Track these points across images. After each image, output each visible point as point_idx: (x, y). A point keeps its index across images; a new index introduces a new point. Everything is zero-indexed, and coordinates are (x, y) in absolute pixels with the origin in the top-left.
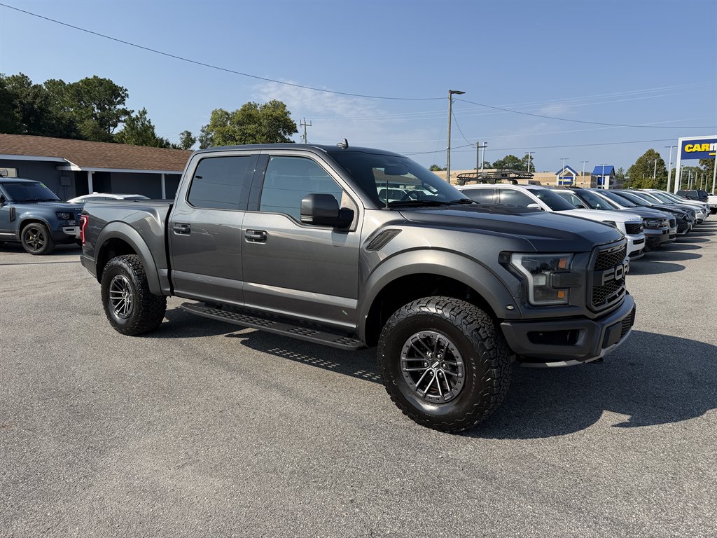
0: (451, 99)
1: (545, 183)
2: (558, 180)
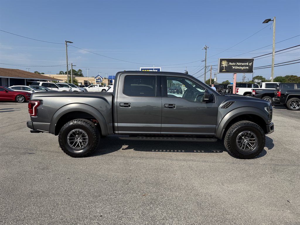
0: (66, 44)
1: (91, 82)
2: (96, 81)
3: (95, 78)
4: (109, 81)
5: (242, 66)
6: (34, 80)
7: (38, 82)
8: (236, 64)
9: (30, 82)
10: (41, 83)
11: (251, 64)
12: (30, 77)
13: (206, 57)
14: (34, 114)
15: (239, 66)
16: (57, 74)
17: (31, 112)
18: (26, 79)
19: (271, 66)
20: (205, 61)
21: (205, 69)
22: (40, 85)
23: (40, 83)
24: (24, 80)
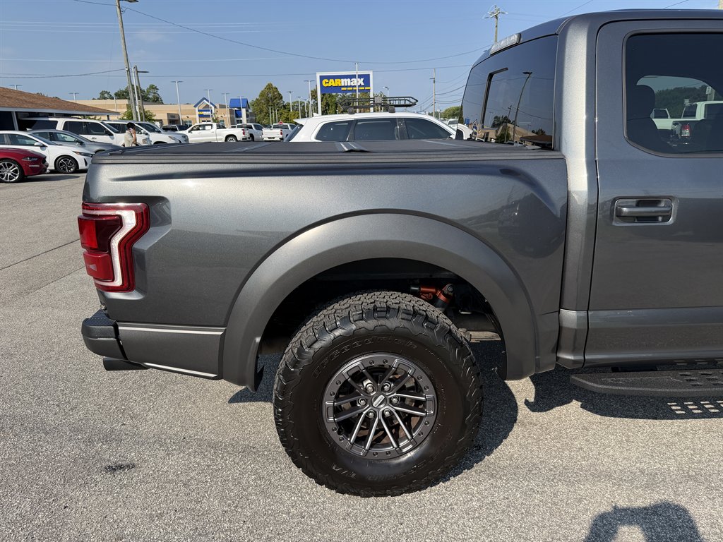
1: (185, 116)
2: (197, 113)
3: (195, 106)
4: (231, 112)
6: (38, 113)
7: (50, 119)
9: (27, 121)
10: (61, 122)
12: (25, 106)
14: (118, 282)
16: (94, 99)
17: (102, 271)
18: (16, 112)
22: (60, 127)
23: (57, 122)
24: (10, 113)
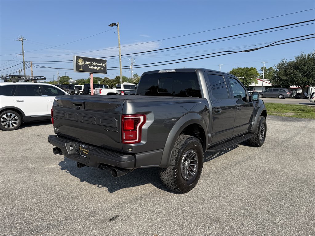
5: (98, 66)
8: (92, 64)
11: (104, 65)
13: (23, 51)
15: (94, 66)
19: (119, 68)
20: (23, 55)
21: (24, 64)
